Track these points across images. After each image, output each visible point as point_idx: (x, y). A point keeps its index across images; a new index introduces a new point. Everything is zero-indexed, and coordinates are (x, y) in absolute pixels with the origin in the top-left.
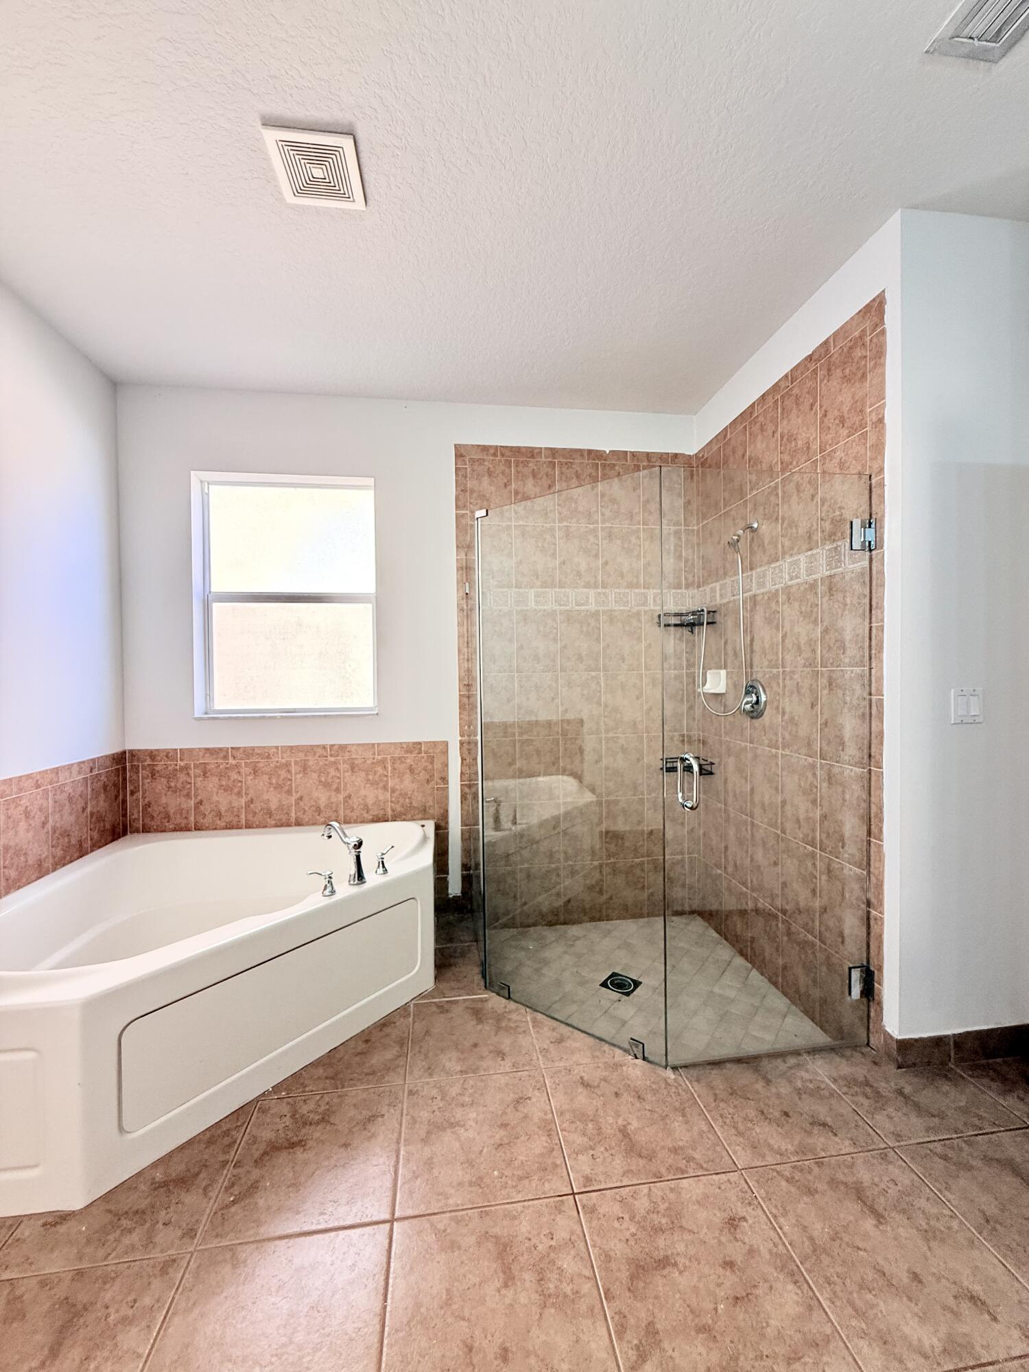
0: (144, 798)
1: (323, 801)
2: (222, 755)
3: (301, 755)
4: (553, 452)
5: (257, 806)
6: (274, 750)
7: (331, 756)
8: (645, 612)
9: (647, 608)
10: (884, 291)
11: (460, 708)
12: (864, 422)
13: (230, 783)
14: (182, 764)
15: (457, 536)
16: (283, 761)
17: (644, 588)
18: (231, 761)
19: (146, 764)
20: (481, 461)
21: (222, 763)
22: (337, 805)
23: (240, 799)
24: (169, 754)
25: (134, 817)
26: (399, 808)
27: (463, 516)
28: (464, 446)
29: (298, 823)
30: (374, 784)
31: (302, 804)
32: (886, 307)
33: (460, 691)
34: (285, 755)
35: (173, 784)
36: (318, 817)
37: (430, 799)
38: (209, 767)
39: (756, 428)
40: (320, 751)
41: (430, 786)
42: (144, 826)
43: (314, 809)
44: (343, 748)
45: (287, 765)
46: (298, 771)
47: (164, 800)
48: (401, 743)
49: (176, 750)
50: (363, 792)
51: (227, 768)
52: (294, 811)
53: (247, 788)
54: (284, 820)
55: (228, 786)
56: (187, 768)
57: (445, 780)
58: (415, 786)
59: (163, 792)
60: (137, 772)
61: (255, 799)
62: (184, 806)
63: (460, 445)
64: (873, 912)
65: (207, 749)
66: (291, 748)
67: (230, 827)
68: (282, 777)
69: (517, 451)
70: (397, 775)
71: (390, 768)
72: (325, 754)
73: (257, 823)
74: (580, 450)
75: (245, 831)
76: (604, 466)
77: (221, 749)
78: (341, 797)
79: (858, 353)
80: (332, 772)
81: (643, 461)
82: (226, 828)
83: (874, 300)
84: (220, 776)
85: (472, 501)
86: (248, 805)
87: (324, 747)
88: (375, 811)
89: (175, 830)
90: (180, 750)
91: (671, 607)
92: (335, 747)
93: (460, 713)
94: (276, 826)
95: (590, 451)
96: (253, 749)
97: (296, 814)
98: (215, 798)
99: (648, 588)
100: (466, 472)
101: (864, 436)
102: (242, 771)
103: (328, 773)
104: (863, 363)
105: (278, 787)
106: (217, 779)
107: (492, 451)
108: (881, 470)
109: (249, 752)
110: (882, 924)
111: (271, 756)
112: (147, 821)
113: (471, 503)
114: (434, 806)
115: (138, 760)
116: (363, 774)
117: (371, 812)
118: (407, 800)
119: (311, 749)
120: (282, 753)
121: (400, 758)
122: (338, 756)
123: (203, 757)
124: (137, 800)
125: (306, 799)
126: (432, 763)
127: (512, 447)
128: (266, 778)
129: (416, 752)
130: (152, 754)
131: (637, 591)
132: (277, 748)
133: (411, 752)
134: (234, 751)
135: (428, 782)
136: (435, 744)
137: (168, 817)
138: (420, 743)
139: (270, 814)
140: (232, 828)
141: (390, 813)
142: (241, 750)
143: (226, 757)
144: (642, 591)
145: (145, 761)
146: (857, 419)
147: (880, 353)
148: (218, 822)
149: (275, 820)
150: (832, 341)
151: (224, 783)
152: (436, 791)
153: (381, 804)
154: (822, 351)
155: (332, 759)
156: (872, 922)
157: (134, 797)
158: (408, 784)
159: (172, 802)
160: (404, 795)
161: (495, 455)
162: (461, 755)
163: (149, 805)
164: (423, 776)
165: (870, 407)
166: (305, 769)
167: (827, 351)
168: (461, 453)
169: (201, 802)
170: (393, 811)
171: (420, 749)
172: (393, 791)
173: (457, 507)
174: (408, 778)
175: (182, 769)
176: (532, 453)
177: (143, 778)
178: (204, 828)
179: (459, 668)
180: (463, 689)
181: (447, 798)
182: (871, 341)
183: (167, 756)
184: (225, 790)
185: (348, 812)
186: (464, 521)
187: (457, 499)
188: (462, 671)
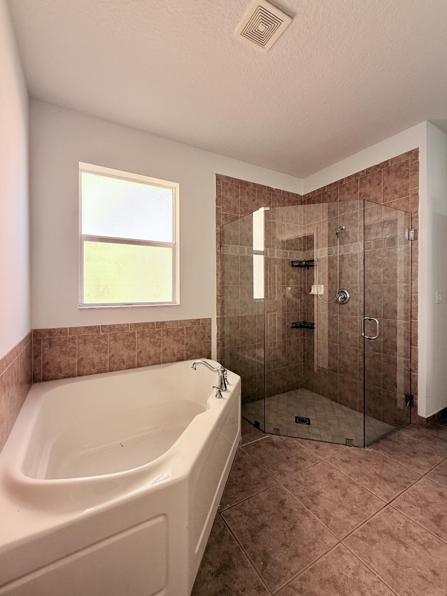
0: (44, 359)
1: (152, 352)
2: (96, 330)
3: (141, 328)
4: (255, 185)
5: (116, 359)
6: (126, 326)
7: (157, 328)
8: (287, 260)
9: (287, 258)
10: (418, 148)
11: (217, 301)
12: (408, 193)
13: (101, 346)
14: (70, 337)
15: (216, 218)
16: (131, 332)
17: (287, 250)
18: (101, 333)
19: (46, 338)
20: (227, 184)
21: (96, 335)
22: (159, 354)
23: (106, 355)
24: (62, 331)
25: (36, 372)
26: (189, 353)
27: (219, 208)
28: (220, 175)
29: (139, 366)
30: (177, 341)
31: (141, 355)
32: (419, 154)
33: (217, 293)
34: (132, 329)
35: (64, 350)
36: (149, 362)
37: (204, 347)
38: (87, 338)
39: (344, 189)
40: (151, 326)
41: (203, 341)
42: (43, 378)
43: (147, 357)
44: (163, 323)
45: (133, 334)
46: (139, 337)
47: (58, 360)
48: (190, 320)
49: (66, 328)
50: (172, 346)
51: (99, 338)
52: (136, 359)
53: (111, 348)
54: (131, 365)
55: (98, 347)
56: (73, 339)
57: (210, 337)
58: (197, 341)
59: (57, 355)
60: (40, 344)
61: (115, 354)
62: (71, 362)
63: (218, 174)
64: (413, 373)
65: (86, 327)
66: (136, 324)
67: (99, 372)
68: (130, 341)
69: (241, 181)
70: (189, 336)
71: (185, 333)
72: (153, 327)
73: (116, 368)
74: (265, 186)
75: (108, 373)
76: (273, 195)
77: (95, 327)
78: (161, 350)
79: (405, 168)
80: (157, 337)
81: (286, 195)
82: (98, 373)
83: (413, 150)
84: (94, 343)
85: (223, 202)
86: (110, 358)
87: (153, 323)
88: (178, 356)
89: (65, 377)
90: (69, 328)
91: (295, 258)
92: (159, 323)
93: (217, 304)
94: (127, 369)
95: (268, 187)
96: (114, 326)
97: (137, 361)
98: (91, 356)
99: (288, 250)
100: (221, 188)
101: (408, 198)
102: (108, 339)
103: (155, 337)
104: (407, 172)
105: (128, 347)
106: (92, 345)
107: (231, 180)
108: (417, 212)
109: (111, 328)
110: (417, 377)
111: (124, 329)
112: (47, 374)
113: (222, 203)
114: (205, 351)
115: (40, 335)
116: (172, 337)
117: (176, 356)
118: (193, 349)
119: (146, 325)
120: (130, 327)
121: (190, 328)
122: (160, 328)
123: (84, 332)
124: (40, 361)
125: (143, 352)
126: (205, 329)
127: (239, 180)
128: (121, 342)
129: (197, 324)
130: (50, 332)
131: (284, 250)
132: (128, 325)
133: (195, 324)
134: (103, 328)
135: (203, 339)
136: (206, 319)
137: (60, 370)
138: (199, 320)
139: (123, 362)
140: (101, 372)
141: (185, 356)
142: (107, 327)
143: (98, 331)
144: (286, 251)
145: (45, 336)
146: (404, 192)
147: (416, 170)
148: (93, 370)
149: (126, 365)
150: (390, 161)
151: (97, 346)
152: (206, 343)
153: (181, 351)
154: (385, 165)
155: (157, 329)
156: (412, 377)
157: (37, 359)
158: (194, 340)
159: (62, 361)
160: (192, 346)
161: (232, 182)
162: (217, 325)
163: (47, 363)
164: (201, 336)
165: (411, 188)
166: (143, 335)
167: (387, 165)
168: (219, 178)
169: (82, 359)
170: (187, 355)
171: (199, 322)
172: (187, 344)
173: (217, 204)
174: (193, 337)
175: (70, 339)
176: (247, 184)
177: (44, 347)
178: (84, 374)
179: (217, 282)
180: (219, 292)
181: (211, 346)
182: (411, 164)
183: (60, 332)
184: (98, 351)
185: (165, 357)
186: (219, 211)
187: (217, 200)
188: (218, 284)
